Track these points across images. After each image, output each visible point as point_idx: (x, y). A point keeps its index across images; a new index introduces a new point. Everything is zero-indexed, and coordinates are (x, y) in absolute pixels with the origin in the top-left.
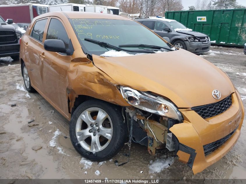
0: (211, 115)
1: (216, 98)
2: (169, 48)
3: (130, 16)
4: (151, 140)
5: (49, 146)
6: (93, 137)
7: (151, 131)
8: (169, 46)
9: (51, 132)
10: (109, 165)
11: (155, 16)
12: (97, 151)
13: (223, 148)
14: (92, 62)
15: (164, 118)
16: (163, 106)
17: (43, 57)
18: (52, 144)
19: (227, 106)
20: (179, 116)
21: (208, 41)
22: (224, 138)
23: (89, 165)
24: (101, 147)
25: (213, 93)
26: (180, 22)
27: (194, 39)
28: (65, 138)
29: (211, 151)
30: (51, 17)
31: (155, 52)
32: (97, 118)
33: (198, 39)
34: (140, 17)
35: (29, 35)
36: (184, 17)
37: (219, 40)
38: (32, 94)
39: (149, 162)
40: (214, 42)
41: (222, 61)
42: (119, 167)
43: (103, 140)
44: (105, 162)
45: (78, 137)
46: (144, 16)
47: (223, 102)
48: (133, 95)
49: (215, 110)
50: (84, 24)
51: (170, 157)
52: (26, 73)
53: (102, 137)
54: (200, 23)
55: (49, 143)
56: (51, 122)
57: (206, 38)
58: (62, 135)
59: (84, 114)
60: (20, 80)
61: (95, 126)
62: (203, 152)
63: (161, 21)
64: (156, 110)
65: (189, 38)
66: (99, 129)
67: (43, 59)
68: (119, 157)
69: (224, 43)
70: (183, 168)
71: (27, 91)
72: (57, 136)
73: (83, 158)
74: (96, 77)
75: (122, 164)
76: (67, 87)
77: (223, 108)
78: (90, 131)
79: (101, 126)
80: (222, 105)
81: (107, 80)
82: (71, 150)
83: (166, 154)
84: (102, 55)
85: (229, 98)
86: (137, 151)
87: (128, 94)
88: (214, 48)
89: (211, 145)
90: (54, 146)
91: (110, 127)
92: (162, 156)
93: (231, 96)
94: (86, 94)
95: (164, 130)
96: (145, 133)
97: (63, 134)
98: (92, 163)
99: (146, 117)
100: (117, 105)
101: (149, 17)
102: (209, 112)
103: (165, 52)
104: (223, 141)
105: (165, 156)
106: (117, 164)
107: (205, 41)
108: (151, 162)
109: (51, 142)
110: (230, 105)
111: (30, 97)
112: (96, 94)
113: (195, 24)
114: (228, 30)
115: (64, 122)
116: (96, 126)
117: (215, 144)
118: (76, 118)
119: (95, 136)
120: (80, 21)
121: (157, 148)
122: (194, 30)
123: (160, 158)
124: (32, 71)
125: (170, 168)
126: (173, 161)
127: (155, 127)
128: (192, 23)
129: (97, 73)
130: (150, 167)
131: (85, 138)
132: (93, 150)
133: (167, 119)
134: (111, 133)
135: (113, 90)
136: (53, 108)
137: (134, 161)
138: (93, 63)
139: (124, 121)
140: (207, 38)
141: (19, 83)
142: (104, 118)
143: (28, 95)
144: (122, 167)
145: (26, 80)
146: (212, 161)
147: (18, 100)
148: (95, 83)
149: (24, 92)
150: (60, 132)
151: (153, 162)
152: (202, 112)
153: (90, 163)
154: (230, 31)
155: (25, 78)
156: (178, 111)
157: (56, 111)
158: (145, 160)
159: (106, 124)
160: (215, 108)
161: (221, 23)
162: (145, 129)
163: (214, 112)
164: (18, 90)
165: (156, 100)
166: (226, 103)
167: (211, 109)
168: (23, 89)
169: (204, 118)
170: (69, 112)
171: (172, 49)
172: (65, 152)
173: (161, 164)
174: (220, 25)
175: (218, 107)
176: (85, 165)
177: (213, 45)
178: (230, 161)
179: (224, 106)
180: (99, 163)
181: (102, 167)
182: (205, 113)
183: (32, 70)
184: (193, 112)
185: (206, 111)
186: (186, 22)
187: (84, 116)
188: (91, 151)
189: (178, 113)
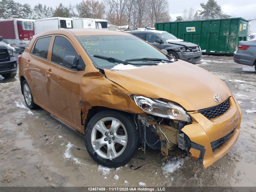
0: (214, 116)
1: (217, 102)
2: (168, 59)
3: (119, 28)
4: (164, 142)
5: (64, 158)
6: (108, 145)
7: (163, 134)
8: (168, 58)
9: (64, 145)
10: (126, 170)
11: (143, 27)
12: (114, 158)
13: (226, 145)
14: (104, 75)
15: (175, 122)
16: (173, 111)
17: (49, 73)
18: (67, 155)
19: (226, 108)
20: (189, 118)
21: (199, 50)
22: (226, 136)
23: (107, 171)
24: (117, 154)
25: (214, 97)
26: (170, 33)
27: (186, 49)
28: (78, 150)
29: (216, 148)
30: (55, 35)
31: (158, 64)
32: (111, 127)
33: (189, 49)
34: (128, 28)
35: (30, 52)
36: (174, 28)
37: (208, 49)
38: (34, 111)
39: (162, 164)
40: (205, 51)
41: (215, 70)
42: (135, 171)
43: (118, 147)
44: (122, 167)
45: (94, 146)
46: (133, 27)
47: (223, 104)
48: (146, 103)
49: (217, 112)
50: (90, 41)
51: (180, 159)
52: (27, 90)
53: (117, 144)
54: (189, 34)
55: (64, 155)
56: (61, 136)
57: (197, 48)
58: (75, 148)
59: (99, 124)
60: (18, 98)
61: (109, 134)
62: (211, 148)
63: (152, 32)
64: (168, 115)
65: (181, 48)
66: (113, 137)
67: (50, 75)
68: (133, 162)
69: (214, 52)
70: (193, 167)
71: (28, 108)
72: (70, 149)
73: (100, 166)
74: (109, 89)
75: (138, 168)
76: (80, 100)
77: (224, 110)
78: (105, 140)
79: (115, 134)
80: (223, 107)
81: (121, 91)
82: (87, 160)
83: (175, 156)
84: (112, 69)
85: (227, 101)
86: (149, 156)
87: (142, 102)
88: (205, 57)
89: (217, 143)
90: (70, 157)
91: (124, 134)
92: (172, 159)
93: (228, 99)
94: (100, 105)
95: (176, 131)
96: (157, 137)
97: (76, 146)
98: (110, 169)
99: (158, 122)
100: (131, 113)
101: (138, 29)
102: (213, 114)
103: (166, 64)
104: (226, 139)
105: (175, 158)
106: (133, 168)
107: (197, 51)
108: (163, 164)
109: (66, 154)
110: (229, 107)
111: (33, 114)
112: (111, 104)
113: (185, 34)
114: (217, 40)
115: (74, 135)
116: (111, 134)
117: (219, 142)
118: (91, 128)
119: (110, 144)
120: (86, 38)
121: (170, 149)
122: (184, 41)
123: (171, 161)
124: (35, 88)
125: (181, 168)
126: (183, 162)
127: (167, 130)
128: (182, 33)
129: (111, 85)
130: (164, 169)
131: (100, 147)
132: (109, 157)
133: (177, 122)
134: (126, 139)
135: (126, 99)
136: (60, 123)
137: (148, 165)
138: (105, 77)
139: (137, 127)
140: (199, 47)
141: (17, 101)
142: (118, 127)
143: (30, 112)
144: (138, 170)
145: (27, 98)
146: (219, 156)
147: (21, 118)
148: (109, 94)
149: (26, 109)
150: (72, 145)
151: (165, 164)
152: (207, 114)
153: (108, 170)
154: (218, 40)
155: (25, 96)
156: (187, 114)
157: (64, 126)
158: (158, 163)
159: (120, 131)
160: (217, 111)
161: (210, 33)
162: (158, 133)
163: (216, 114)
164: (19, 108)
165: (167, 105)
166: (225, 105)
167: (214, 111)
168: (23, 106)
169: (209, 119)
170: (82, 124)
171: (171, 60)
172: (81, 162)
173: (173, 165)
174: (209, 35)
175: (220, 109)
176: (103, 171)
177: (203, 54)
178: (233, 158)
179: (224, 108)
180: (116, 169)
181: (119, 172)
182: (209, 115)
183: (36, 86)
184: (200, 114)
185: (215, 111)
186: (176, 32)
187: (98, 126)
188: (107, 158)
189: (187, 116)
